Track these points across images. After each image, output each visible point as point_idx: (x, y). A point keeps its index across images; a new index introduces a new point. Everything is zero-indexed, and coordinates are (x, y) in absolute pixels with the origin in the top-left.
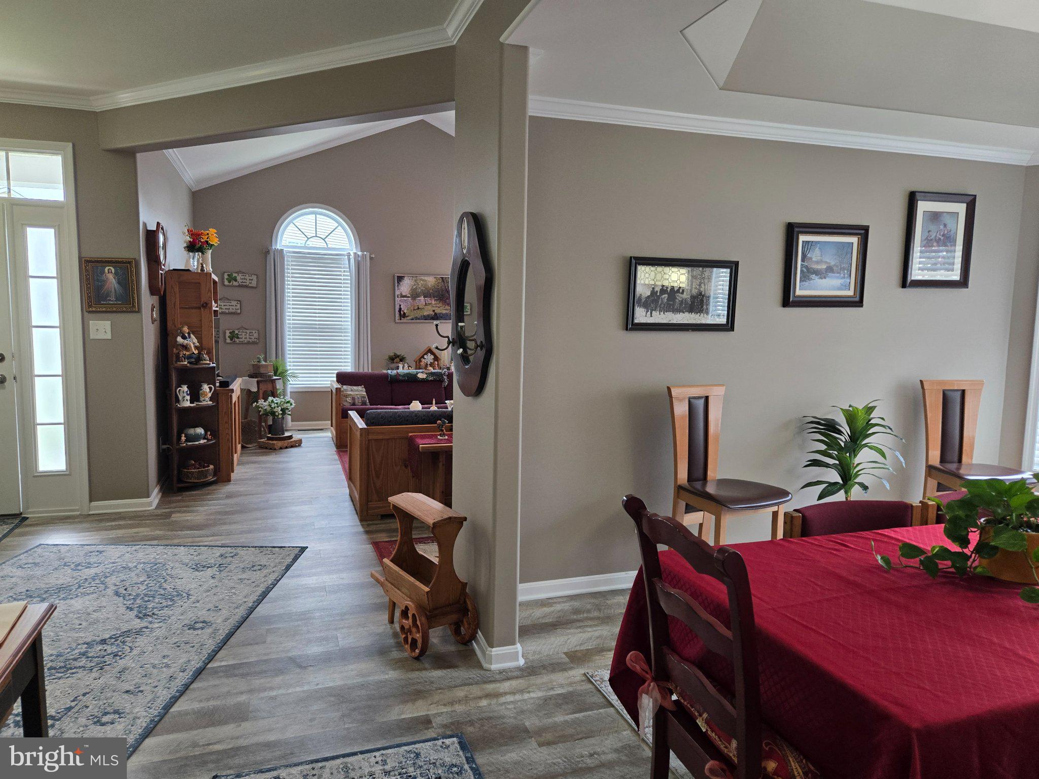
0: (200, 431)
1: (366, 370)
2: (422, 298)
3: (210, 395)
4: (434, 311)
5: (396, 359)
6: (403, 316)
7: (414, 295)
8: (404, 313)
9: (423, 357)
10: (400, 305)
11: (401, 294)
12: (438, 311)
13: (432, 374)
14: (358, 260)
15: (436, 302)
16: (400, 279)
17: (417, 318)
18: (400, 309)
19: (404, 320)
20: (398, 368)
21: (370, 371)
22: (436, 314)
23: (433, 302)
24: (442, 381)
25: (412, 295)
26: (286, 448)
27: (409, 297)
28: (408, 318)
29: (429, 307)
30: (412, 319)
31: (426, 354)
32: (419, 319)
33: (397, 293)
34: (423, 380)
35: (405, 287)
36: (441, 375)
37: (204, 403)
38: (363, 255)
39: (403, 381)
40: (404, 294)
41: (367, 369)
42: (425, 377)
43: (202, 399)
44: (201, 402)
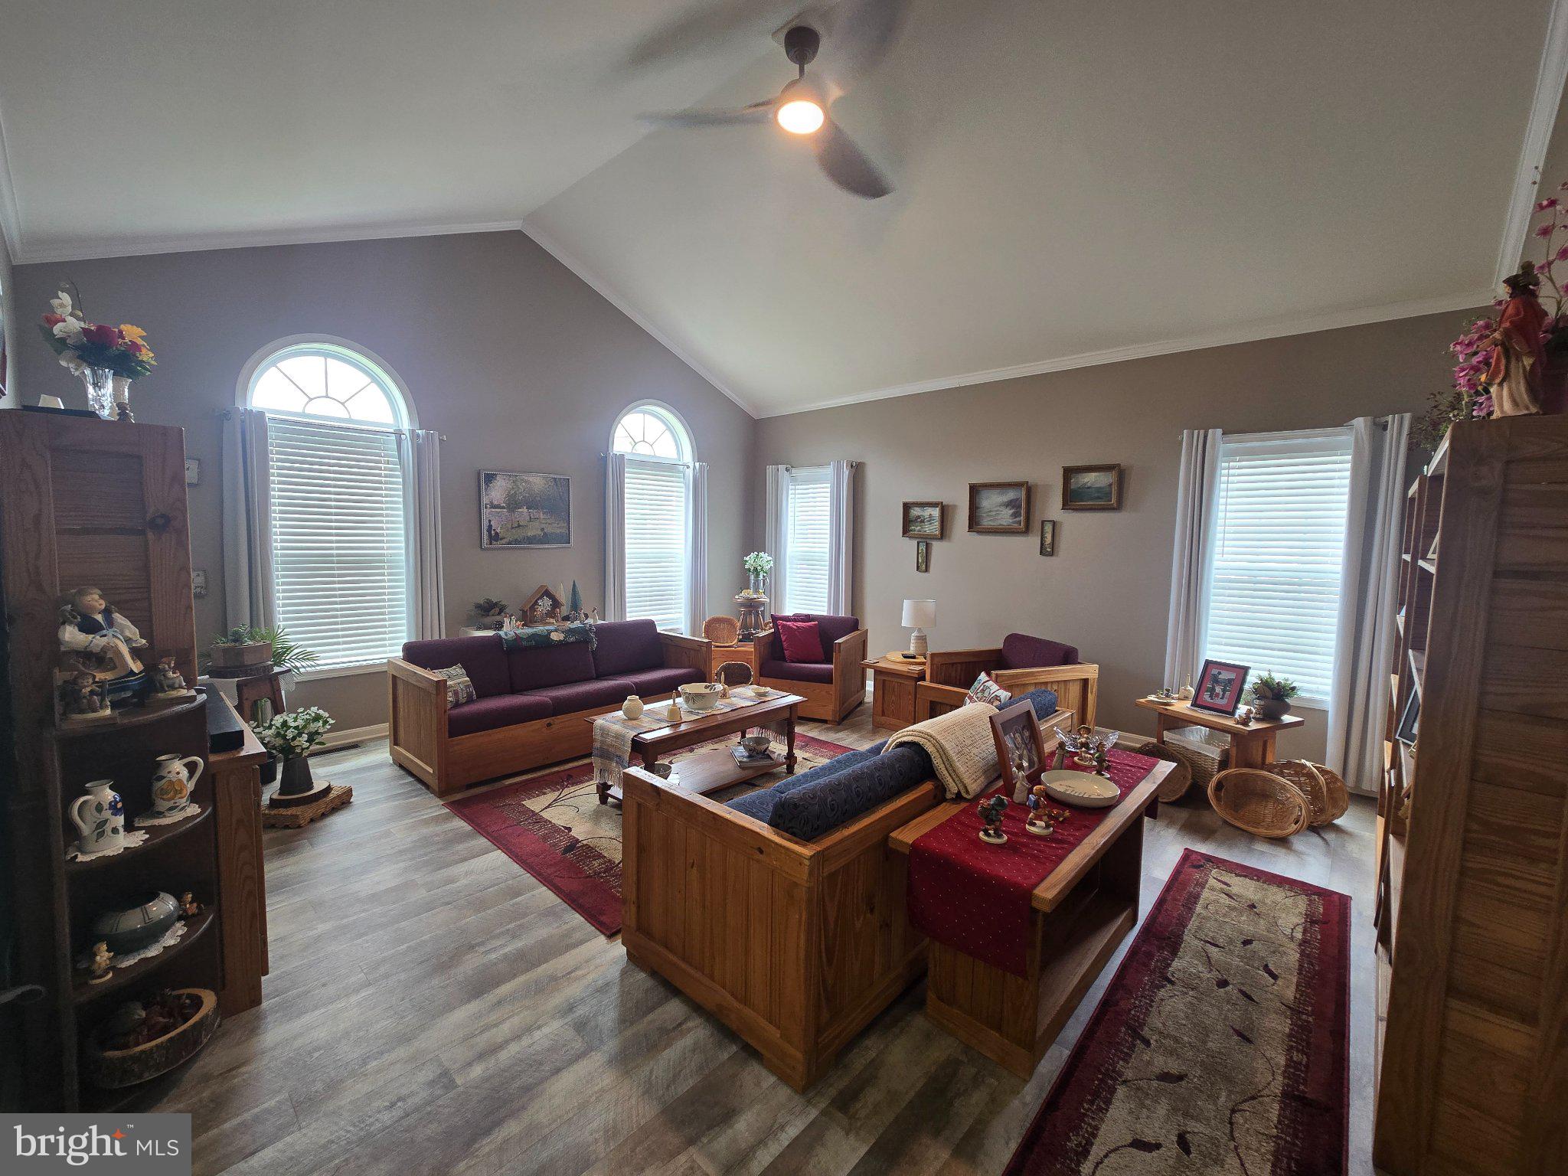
0: (165, 905)
1: (436, 637)
2: (525, 510)
3: (190, 786)
4: (542, 529)
5: (489, 611)
6: (494, 537)
7: (513, 504)
8: (497, 533)
9: (536, 603)
10: (490, 521)
11: (492, 503)
12: (549, 530)
13: (571, 631)
14: (418, 445)
15: (545, 516)
16: (490, 478)
17: (516, 542)
18: (490, 526)
19: (496, 545)
20: (499, 626)
21: (443, 637)
22: (545, 534)
23: (542, 516)
24: (587, 642)
25: (508, 505)
26: (324, 816)
27: (503, 508)
28: (504, 541)
29: (536, 524)
30: (509, 543)
31: (541, 597)
32: (519, 542)
33: (485, 500)
34: (560, 643)
35: (497, 492)
36: (584, 632)
37: (177, 817)
38: (427, 434)
39: (526, 649)
40: (496, 503)
41: (437, 634)
42: (562, 638)
43: (162, 805)
44: (160, 814)
